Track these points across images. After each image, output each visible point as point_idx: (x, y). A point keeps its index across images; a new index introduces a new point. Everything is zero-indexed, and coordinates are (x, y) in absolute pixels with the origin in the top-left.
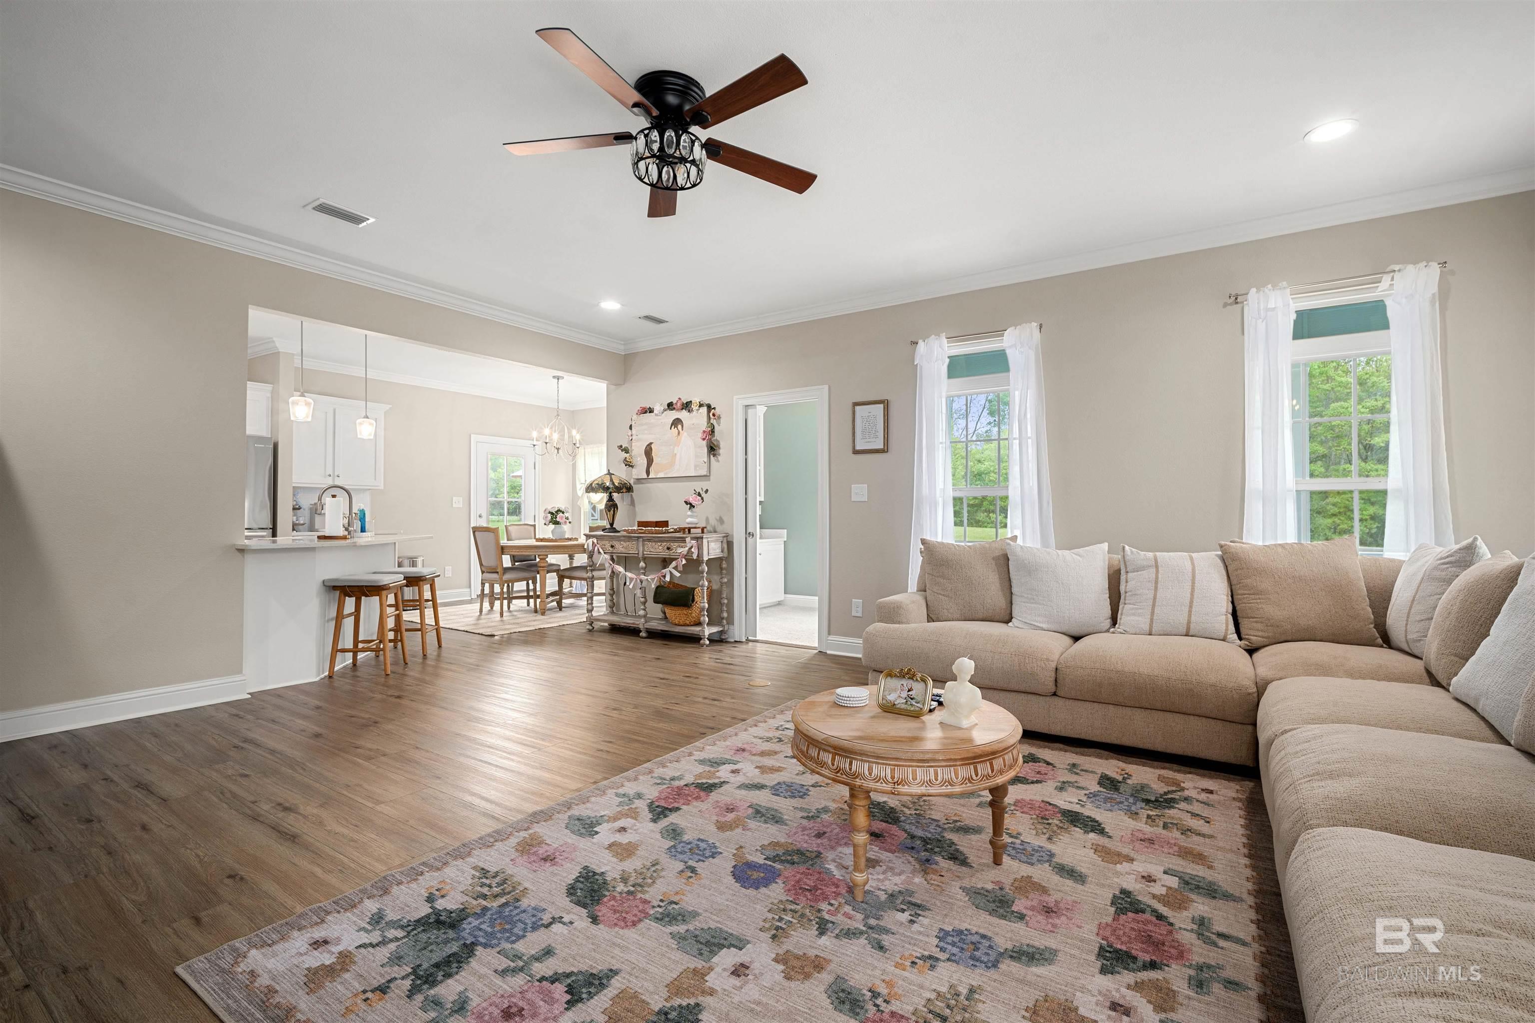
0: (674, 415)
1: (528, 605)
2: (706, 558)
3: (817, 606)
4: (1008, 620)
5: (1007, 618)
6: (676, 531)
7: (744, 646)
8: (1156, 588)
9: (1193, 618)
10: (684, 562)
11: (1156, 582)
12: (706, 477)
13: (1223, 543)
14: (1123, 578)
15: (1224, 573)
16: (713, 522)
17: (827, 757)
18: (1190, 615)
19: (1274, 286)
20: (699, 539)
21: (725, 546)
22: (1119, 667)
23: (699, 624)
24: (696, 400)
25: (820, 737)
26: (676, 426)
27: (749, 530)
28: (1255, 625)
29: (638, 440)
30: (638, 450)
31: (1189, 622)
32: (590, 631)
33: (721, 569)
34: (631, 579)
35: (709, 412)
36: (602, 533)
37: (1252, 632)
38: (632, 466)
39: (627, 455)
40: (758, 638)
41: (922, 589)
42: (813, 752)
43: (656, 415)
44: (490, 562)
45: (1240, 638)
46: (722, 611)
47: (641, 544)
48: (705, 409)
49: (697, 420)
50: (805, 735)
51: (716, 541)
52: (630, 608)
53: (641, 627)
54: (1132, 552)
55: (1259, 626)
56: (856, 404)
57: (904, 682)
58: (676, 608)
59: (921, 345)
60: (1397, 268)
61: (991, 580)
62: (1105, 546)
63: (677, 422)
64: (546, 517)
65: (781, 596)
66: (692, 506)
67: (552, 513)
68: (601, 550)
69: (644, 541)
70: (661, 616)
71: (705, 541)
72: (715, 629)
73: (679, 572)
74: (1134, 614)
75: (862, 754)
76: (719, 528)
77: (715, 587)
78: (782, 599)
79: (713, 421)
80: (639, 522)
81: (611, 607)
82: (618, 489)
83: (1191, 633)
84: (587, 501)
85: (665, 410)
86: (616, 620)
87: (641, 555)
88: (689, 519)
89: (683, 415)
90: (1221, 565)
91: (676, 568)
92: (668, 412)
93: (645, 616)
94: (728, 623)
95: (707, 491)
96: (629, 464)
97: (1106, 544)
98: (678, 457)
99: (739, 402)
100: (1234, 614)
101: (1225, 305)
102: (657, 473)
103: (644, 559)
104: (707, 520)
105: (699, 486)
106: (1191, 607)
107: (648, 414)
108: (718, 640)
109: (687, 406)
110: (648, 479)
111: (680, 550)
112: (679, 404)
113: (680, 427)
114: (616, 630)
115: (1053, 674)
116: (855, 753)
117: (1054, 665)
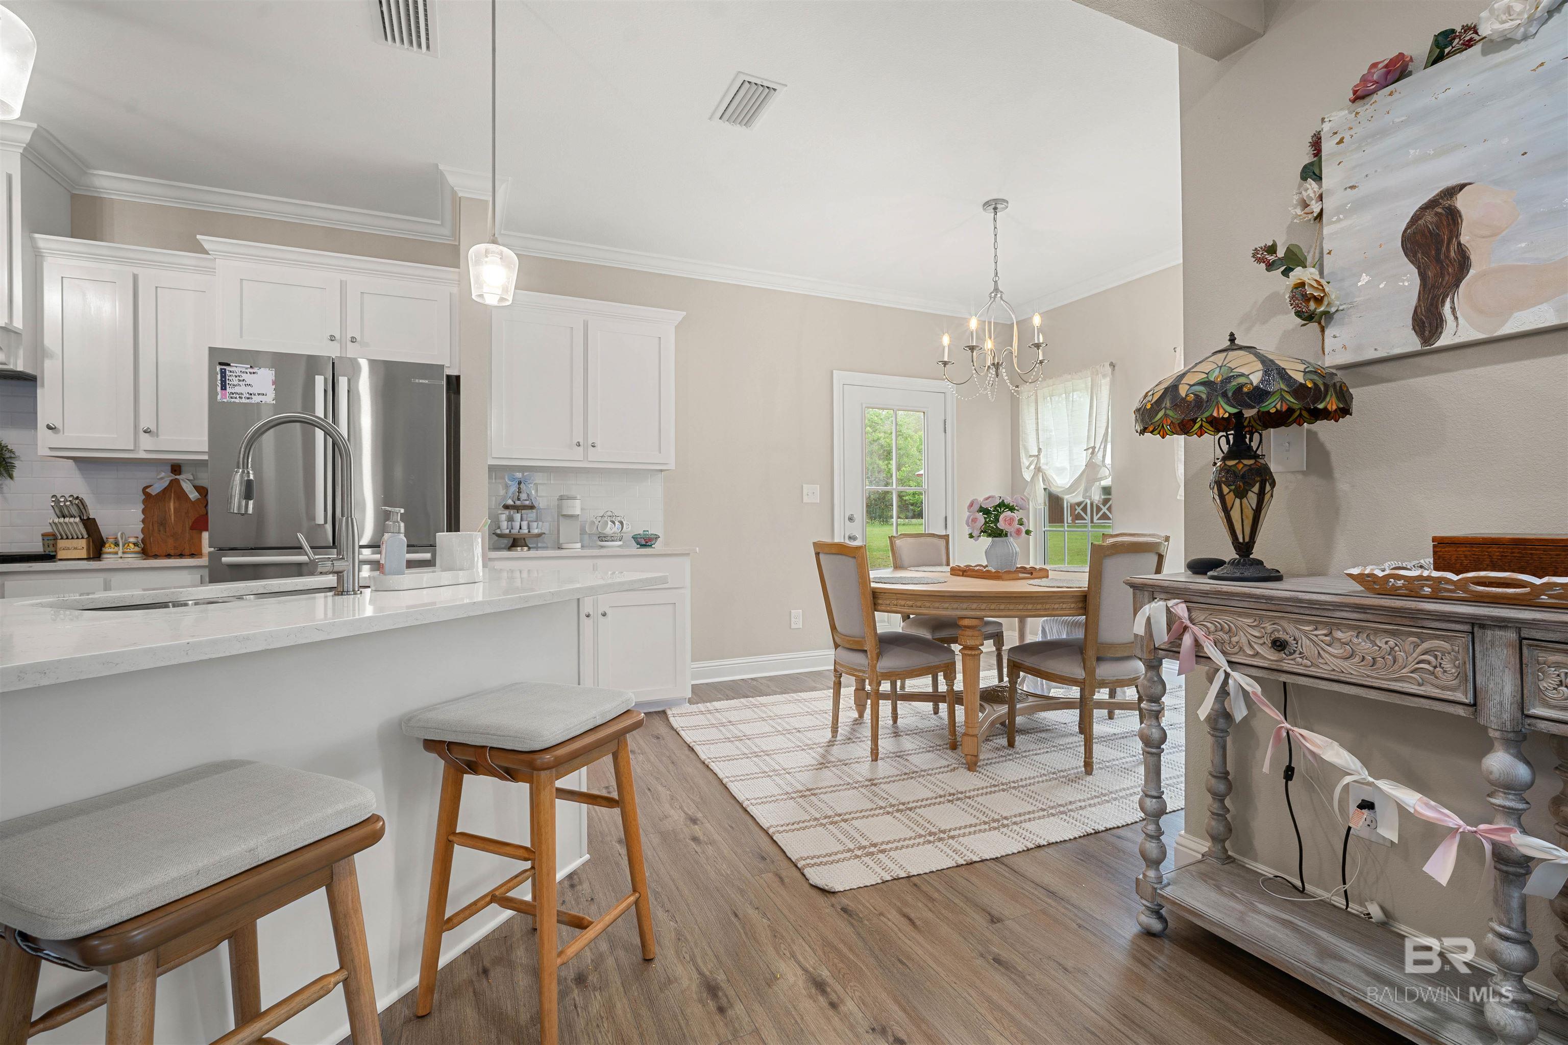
1: (936, 711)
29: (1361, 204)
44: (850, 626)
64: (974, 520)
67: (985, 511)
84: (1042, 486)
110: (1429, 353)
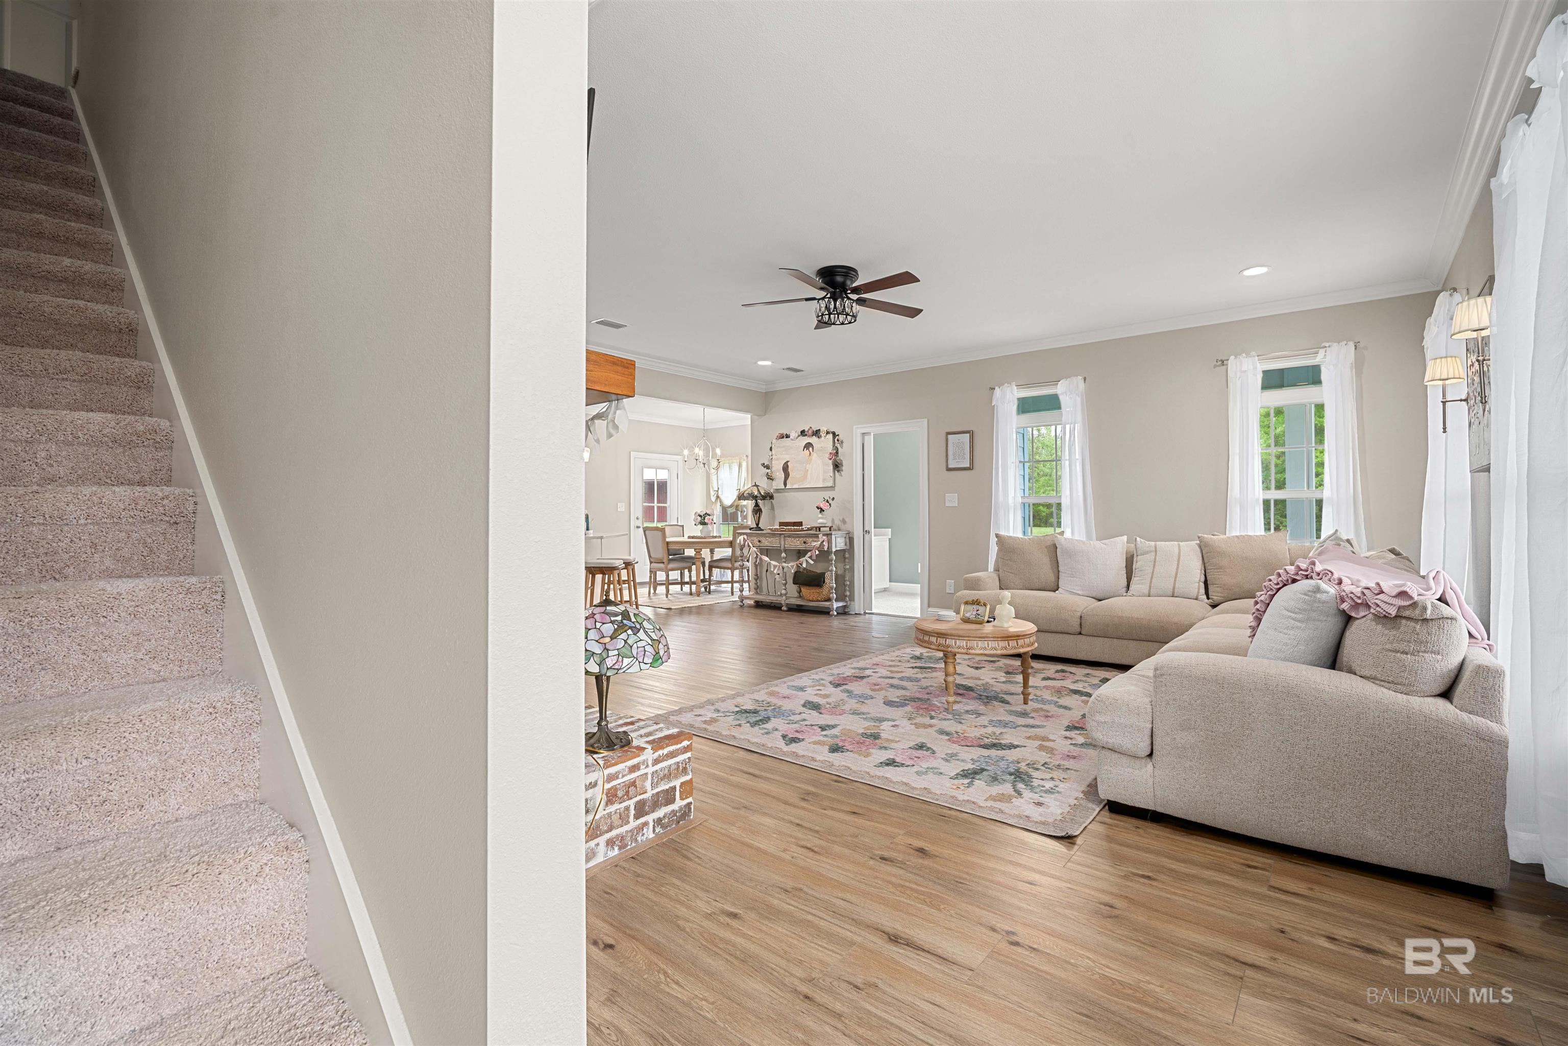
0: (807, 440)
2: (834, 550)
3: (919, 592)
4: (1056, 589)
5: (1056, 588)
6: (809, 529)
7: (863, 617)
8: (1154, 565)
9: (1177, 585)
10: (817, 552)
11: (1155, 562)
12: (832, 488)
13: (1200, 535)
14: (1135, 559)
15: (1200, 556)
16: (837, 522)
17: (933, 639)
18: (1175, 584)
19: (1248, 355)
20: (829, 535)
21: (848, 541)
22: (1120, 614)
23: (829, 600)
24: (824, 429)
25: (930, 630)
26: (808, 449)
27: (866, 529)
28: (1217, 589)
29: (777, 459)
30: (777, 467)
31: (1174, 588)
32: (741, 606)
33: (845, 558)
34: (775, 566)
35: (834, 438)
36: (749, 531)
37: (1214, 594)
38: (772, 480)
39: (768, 471)
40: (874, 611)
41: (997, 570)
42: (926, 638)
43: (792, 440)
44: (658, 554)
45: (1208, 598)
46: (845, 591)
47: (782, 539)
48: (831, 436)
49: (825, 444)
50: (922, 630)
51: (842, 536)
52: (771, 590)
53: (783, 602)
54: (1141, 542)
55: (1218, 589)
56: (948, 433)
57: (974, 607)
58: (810, 588)
59: (998, 391)
60: (1327, 345)
61: (1045, 561)
62: (1125, 538)
63: (808, 446)
64: (695, 519)
65: (887, 584)
66: (822, 510)
67: (700, 516)
68: (750, 545)
69: (785, 537)
70: (796, 594)
71: (833, 537)
72: (841, 604)
73: (813, 560)
74: (1139, 584)
75: (951, 635)
76: (843, 527)
77: (839, 572)
78: (888, 586)
79: (838, 446)
80: (780, 523)
81: (756, 589)
82: (764, 498)
83: (1175, 595)
85: (799, 436)
86: (760, 598)
87: (782, 548)
88: (820, 520)
89: (814, 440)
90: (1199, 550)
91: (810, 557)
92: (801, 437)
93: (785, 595)
94: (850, 600)
95: (833, 499)
96: (770, 478)
97: (1126, 537)
98: (809, 472)
99: (858, 431)
100: (1206, 583)
101: (1215, 366)
102: (793, 484)
103: (785, 551)
104: (833, 521)
105: (828, 495)
106: (1176, 577)
107: (785, 439)
108: (844, 612)
109: (817, 433)
110: (785, 490)
111: (814, 544)
112: (810, 432)
113: (811, 449)
114: (759, 605)
115: (1079, 620)
116: (948, 635)
117: (1079, 614)
